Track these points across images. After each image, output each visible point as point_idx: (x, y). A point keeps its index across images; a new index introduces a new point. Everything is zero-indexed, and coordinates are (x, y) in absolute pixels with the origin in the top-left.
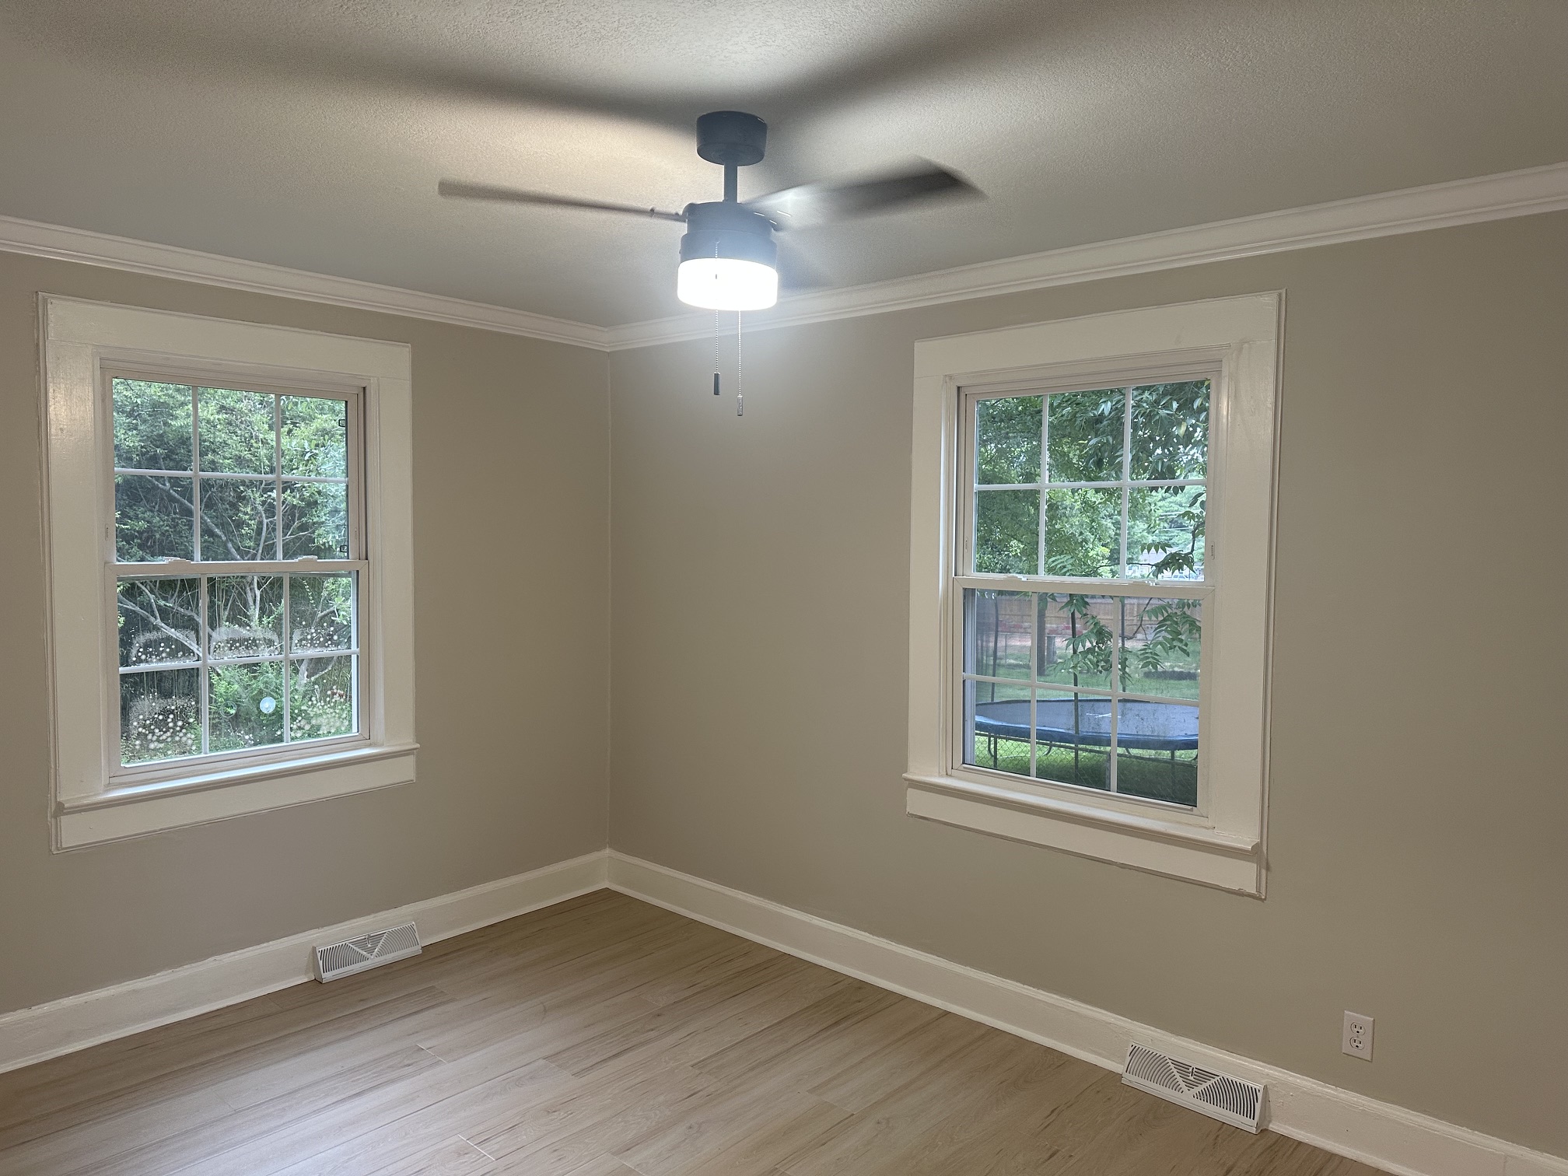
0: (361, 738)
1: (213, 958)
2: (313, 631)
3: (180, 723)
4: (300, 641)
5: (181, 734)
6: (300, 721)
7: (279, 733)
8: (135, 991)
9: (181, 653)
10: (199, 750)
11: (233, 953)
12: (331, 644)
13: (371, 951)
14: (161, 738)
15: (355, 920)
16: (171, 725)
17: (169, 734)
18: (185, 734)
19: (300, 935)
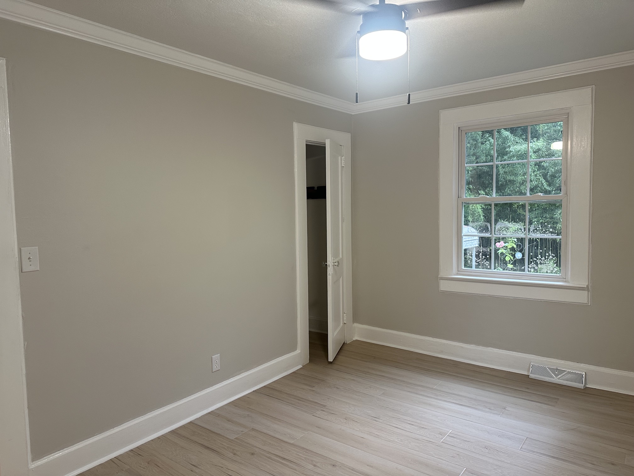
0: (562, 277)
1: (491, 348)
2: (540, 226)
3: (484, 257)
4: (534, 230)
5: (484, 261)
6: (533, 265)
7: (523, 268)
8: (462, 347)
9: (485, 231)
10: (490, 268)
11: (498, 350)
12: (549, 233)
13: (556, 375)
14: (477, 261)
15: (554, 359)
16: (481, 257)
17: (480, 260)
18: (485, 262)
19: (527, 355)
